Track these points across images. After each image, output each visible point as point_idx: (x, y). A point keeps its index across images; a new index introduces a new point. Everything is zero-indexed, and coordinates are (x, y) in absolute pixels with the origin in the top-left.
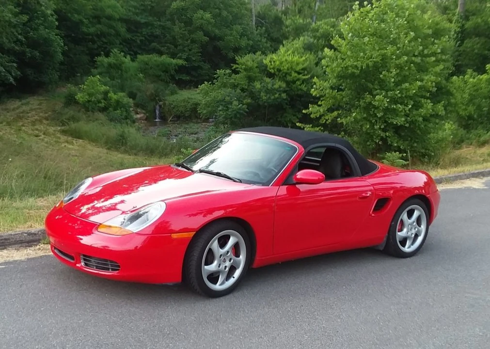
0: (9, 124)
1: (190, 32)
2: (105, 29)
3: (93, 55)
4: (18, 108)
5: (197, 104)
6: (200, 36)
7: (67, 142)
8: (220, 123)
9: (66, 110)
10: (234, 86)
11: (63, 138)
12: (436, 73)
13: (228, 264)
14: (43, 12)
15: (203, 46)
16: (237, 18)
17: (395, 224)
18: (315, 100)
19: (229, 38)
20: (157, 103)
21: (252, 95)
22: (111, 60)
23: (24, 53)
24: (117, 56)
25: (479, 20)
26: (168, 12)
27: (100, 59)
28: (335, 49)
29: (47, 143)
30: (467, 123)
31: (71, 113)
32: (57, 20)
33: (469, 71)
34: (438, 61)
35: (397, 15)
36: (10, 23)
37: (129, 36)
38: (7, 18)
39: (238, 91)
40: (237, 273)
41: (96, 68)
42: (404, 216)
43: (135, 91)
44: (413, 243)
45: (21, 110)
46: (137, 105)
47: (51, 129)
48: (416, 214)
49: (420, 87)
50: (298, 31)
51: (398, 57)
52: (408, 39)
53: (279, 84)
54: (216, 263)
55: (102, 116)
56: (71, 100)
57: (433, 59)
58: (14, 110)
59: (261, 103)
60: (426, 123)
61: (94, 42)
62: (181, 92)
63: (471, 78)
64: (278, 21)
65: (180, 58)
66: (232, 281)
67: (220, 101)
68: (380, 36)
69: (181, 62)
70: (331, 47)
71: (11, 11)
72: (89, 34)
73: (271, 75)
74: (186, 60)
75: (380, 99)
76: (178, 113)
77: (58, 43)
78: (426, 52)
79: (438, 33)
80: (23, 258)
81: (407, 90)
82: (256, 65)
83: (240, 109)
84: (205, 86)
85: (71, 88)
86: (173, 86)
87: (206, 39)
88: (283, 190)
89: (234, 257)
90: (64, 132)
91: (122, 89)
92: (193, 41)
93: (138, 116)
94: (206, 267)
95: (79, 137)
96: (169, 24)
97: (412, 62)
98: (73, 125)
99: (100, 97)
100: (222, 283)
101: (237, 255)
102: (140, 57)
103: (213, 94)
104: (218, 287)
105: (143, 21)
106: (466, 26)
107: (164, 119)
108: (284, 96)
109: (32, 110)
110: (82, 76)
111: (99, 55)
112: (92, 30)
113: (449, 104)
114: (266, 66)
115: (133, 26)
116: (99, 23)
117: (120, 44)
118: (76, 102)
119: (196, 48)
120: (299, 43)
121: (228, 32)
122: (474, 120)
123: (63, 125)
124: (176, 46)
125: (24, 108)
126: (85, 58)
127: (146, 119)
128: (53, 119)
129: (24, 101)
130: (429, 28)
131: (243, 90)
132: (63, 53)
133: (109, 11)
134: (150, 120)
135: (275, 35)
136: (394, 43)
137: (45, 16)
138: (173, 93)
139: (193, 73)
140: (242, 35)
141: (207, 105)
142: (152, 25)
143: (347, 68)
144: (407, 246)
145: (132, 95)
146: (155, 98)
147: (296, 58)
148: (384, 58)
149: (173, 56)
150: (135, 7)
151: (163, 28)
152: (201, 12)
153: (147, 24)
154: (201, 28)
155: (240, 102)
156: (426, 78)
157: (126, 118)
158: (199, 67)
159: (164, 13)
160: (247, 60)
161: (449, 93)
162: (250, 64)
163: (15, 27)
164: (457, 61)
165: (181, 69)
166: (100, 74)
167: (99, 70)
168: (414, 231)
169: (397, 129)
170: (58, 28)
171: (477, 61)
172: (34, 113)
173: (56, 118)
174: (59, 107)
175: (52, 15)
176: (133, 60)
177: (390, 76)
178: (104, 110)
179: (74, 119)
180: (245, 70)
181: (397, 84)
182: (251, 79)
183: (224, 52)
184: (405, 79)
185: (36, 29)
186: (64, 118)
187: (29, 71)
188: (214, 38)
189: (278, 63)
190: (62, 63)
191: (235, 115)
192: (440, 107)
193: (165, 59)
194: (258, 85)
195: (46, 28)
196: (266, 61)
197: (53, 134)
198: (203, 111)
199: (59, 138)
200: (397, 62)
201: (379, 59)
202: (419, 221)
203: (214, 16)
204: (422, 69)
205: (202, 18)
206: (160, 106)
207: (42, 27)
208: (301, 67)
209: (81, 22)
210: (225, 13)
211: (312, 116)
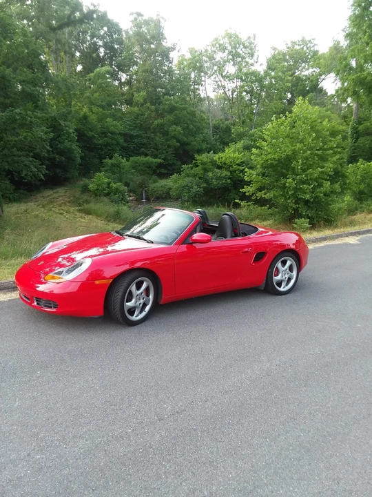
0: (44, 206)
1: (167, 140)
2: (110, 141)
3: (101, 158)
4: (51, 195)
5: (170, 189)
6: (174, 142)
7: (81, 217)
8: (185, 201)
9: (82, 196)
10: (195, 176)
11: (79, 214)
12: (334, 161)
13: (142, 301)
14: (67, 131)
15: (176, 149)
16: (199, 130)
17: (271, 271)
18: (249, 183)
19: (194, 143)
20: (143, 189)
21: (207, 181)
22: (113, 161)
23: (55, 158)
24: (118, 158)
25: (369, 124)
26: (151, 128)
27: (106, 160)
28: (260, 148)
29: (67, 218)
30: (360, 196)
31: (85, 198)
32: (77, 136)
33: (361, 160)
34: (335, 153)
35: (304, 123)
36: (41, 138)
37: (126, 145)
38: (40, 136)
39: (197, 178)
40: (147, 308)
41: (103, 167)
42: (279, 265)
43: (128, 181)
44: (287, 285)
45: (52, 197)
46: (130, 191)
47: (72, 209)
48: (288, 263)
49: (322, 172)
50: (241, 136)
51: (305, 152)
52: (311, 138)
53: (225, 173)
54: (133, 300)
55: (106, 199)
56: (85, 189)
57: (331, 151)
58: (48, 196)
59: (213, 187)
60: (327, 197)
61: (102, 150)
62: (160, 181)
63: (362, 165)
64: (228, 130)
65: (159, 158)
66: (144, 314)
67: (185, 186)
68: (292, 138)
69: (159, 160)
70: (257, 148)
71: (43, 131)
72: (99, 145)
73: (220, 167)
74: (163, 159)
75: (290, 182)
76: (158, 195)
77: (77, 151)
78: (325, 147)
79: (334, 134)
80: (6, 300)
81: (312, 174)
82: (209, 160)
83: (198, 191)
84: (175, 176)
85: (86, 181)
86: (155, 177)
87: (178, 144)
88: (183, 248)
89: (145, 297)
90: (80, 211)
91: (120, 180)
92: (169, 146)
93: (131, 198)
94: (127, 304)
95: (90, 214)
96: (152, 135)
97: (316, 155)
98: (86, 206)
99: (105, 186)
100: (137, 316)
101: (148, 295)
102: (132, 159)
103: (180, 182)
104: (134, 318)
105: (135, 134)
106: (359, 129)
107: (148, 199)
108: (229, 181)
109: (60, 196)
110: (94, 172)
111: (105, 158)
112: (100, 142)
113: (345, 184)
114: (216, 161)
115: (128, 137)
116: (106, 137)
117: (120, 150)
118: (89, 191)
119: (171, 151)
120: (240, 145)
121: (192, 139)
122: (365, 194)
123: (80, 206)
124: (157, 150)
125: (55, 195)
126: (96, 161)
127: (136, 200)
128: (74, 202)
129: (55, 191)
130: (327, 131)
131: (200, 178)
132: (82, 158)
133: (112, 129)
134: (139, 200)
135: (226, 140)
136: (302, 141)
137: (69, 133)
138: (155, 182)
139: (170, 168)
140: (203, 141)
141: (176, 189)
142: (141, 136)
143: (267, 161)
144: (282, 287)
145: (127, 185)
146: (142, 185)
147: (236, 155)
148: (294, 152)
149: (155, 157)
150: (130, 126)
151: (149, 138)
152: (175, 126)
153: (137, 136)
154: (174, 137)
155: (198, 186)
156: (326, 165)
157: (122, 200)
158: (174, 164)
159: (149, 129)
160: (203, 158)
161: (344, 176)
162: (205, 160)
163: (45, 141)
164: (354, 153)
165: (160, 166)
166: (106, 171)
167: (105, 169)
168: (287, 276)
169: (306, 202)
170: (78, 141)
171: (368, 152)
172: (61, 198)
173: (76, 202)
174: (78, 194)
175: (74, 133)
176: (128, 161)
177: (298, 164)
178: (107, 195)
179: (87, 202)
180: (202, 164)
181: (304, 171)
182: (206, 170)
183: (191, 153)
184: (310, 167)
185: (62, 143)
186: (81, 201)
187: (58, 171)
188: (183, 144)
189: (224, 158)
190: (80, 165)
191: (195, 196)
192: (337, 186)
193: (149, 159)
194: (210, 174)
195: (69, 141)
196: (216, 157)
197: (73, 213)
198: (173, 193)
199: (76, 215)
200: (304, 155)
201: (290, 153)
202: (291, 268)
203: (183, 129)
204: (323, 159)
205: (175, 130)
206: (146, 191)
207: (66, 141)
208: (240, 161)
209: (93, 136)
210: (191, 127)
211: (247, 194)
